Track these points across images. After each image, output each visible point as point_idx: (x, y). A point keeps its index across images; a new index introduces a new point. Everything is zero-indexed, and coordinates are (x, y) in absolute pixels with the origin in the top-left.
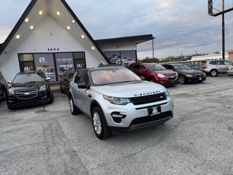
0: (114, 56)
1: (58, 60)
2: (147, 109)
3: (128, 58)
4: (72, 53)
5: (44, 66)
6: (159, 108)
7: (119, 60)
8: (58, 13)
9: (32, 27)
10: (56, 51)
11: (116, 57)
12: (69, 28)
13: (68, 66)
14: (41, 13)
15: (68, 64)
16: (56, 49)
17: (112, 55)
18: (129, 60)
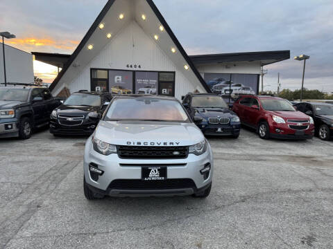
0: (220, 81)
1: (139, 81)
2: (140, 168)
3: (243, 86)
4: (157, 73)
5: (120, 88)
6: (163, 170)
7: (228, 88)
8: (144, 17)
9: (109, 36)
10: (138, 69)
11: (222, 83)
12: (156, 37)
13: (151, 89)
14: (121, 17)
15: (150, 87)
16: (138, 66)
17: (216, 79)
18: (244, 89)
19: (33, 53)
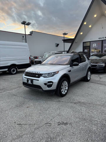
1: (105, 45)
6: (32, 81)
9: (90, 26)
10: (104, 39)
19: (63, 40)
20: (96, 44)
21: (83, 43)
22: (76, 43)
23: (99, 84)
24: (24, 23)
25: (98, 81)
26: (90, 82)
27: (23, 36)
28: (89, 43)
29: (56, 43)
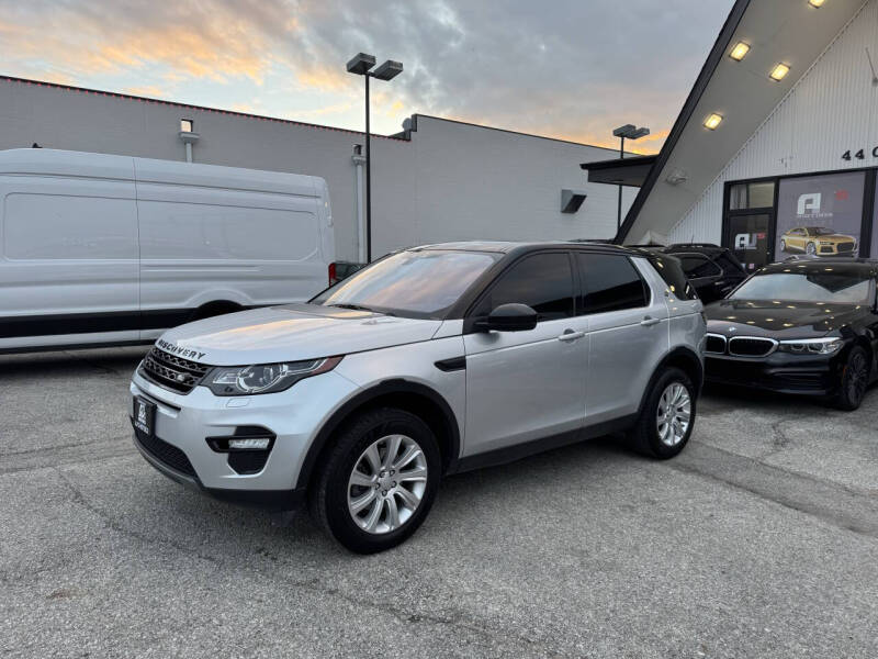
9: (780, 72)
19: (584, 166)
20: (817, 197)
21: (729, 186)
22: (674, 184)
23: (738, 486)
24: (361, 66)
25: (746, 463)
26: (677, 467)
27: (359, 147)
28: (772, 185)
29: (564, 192)
